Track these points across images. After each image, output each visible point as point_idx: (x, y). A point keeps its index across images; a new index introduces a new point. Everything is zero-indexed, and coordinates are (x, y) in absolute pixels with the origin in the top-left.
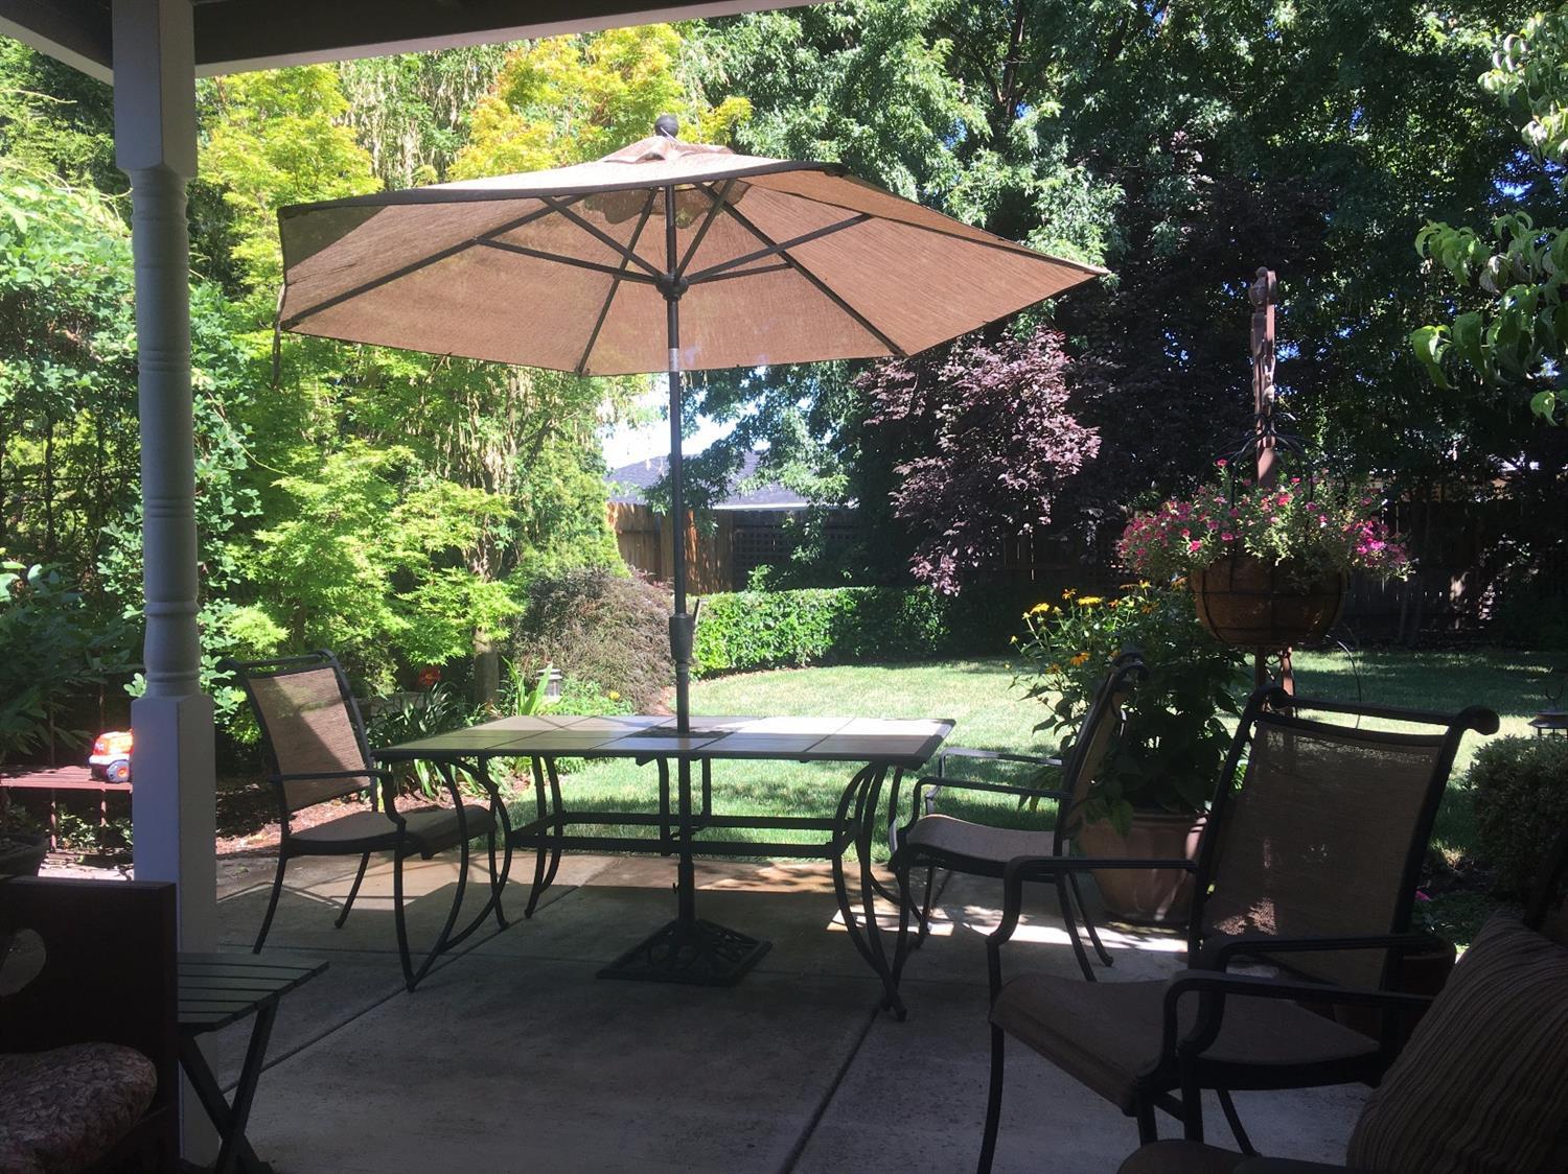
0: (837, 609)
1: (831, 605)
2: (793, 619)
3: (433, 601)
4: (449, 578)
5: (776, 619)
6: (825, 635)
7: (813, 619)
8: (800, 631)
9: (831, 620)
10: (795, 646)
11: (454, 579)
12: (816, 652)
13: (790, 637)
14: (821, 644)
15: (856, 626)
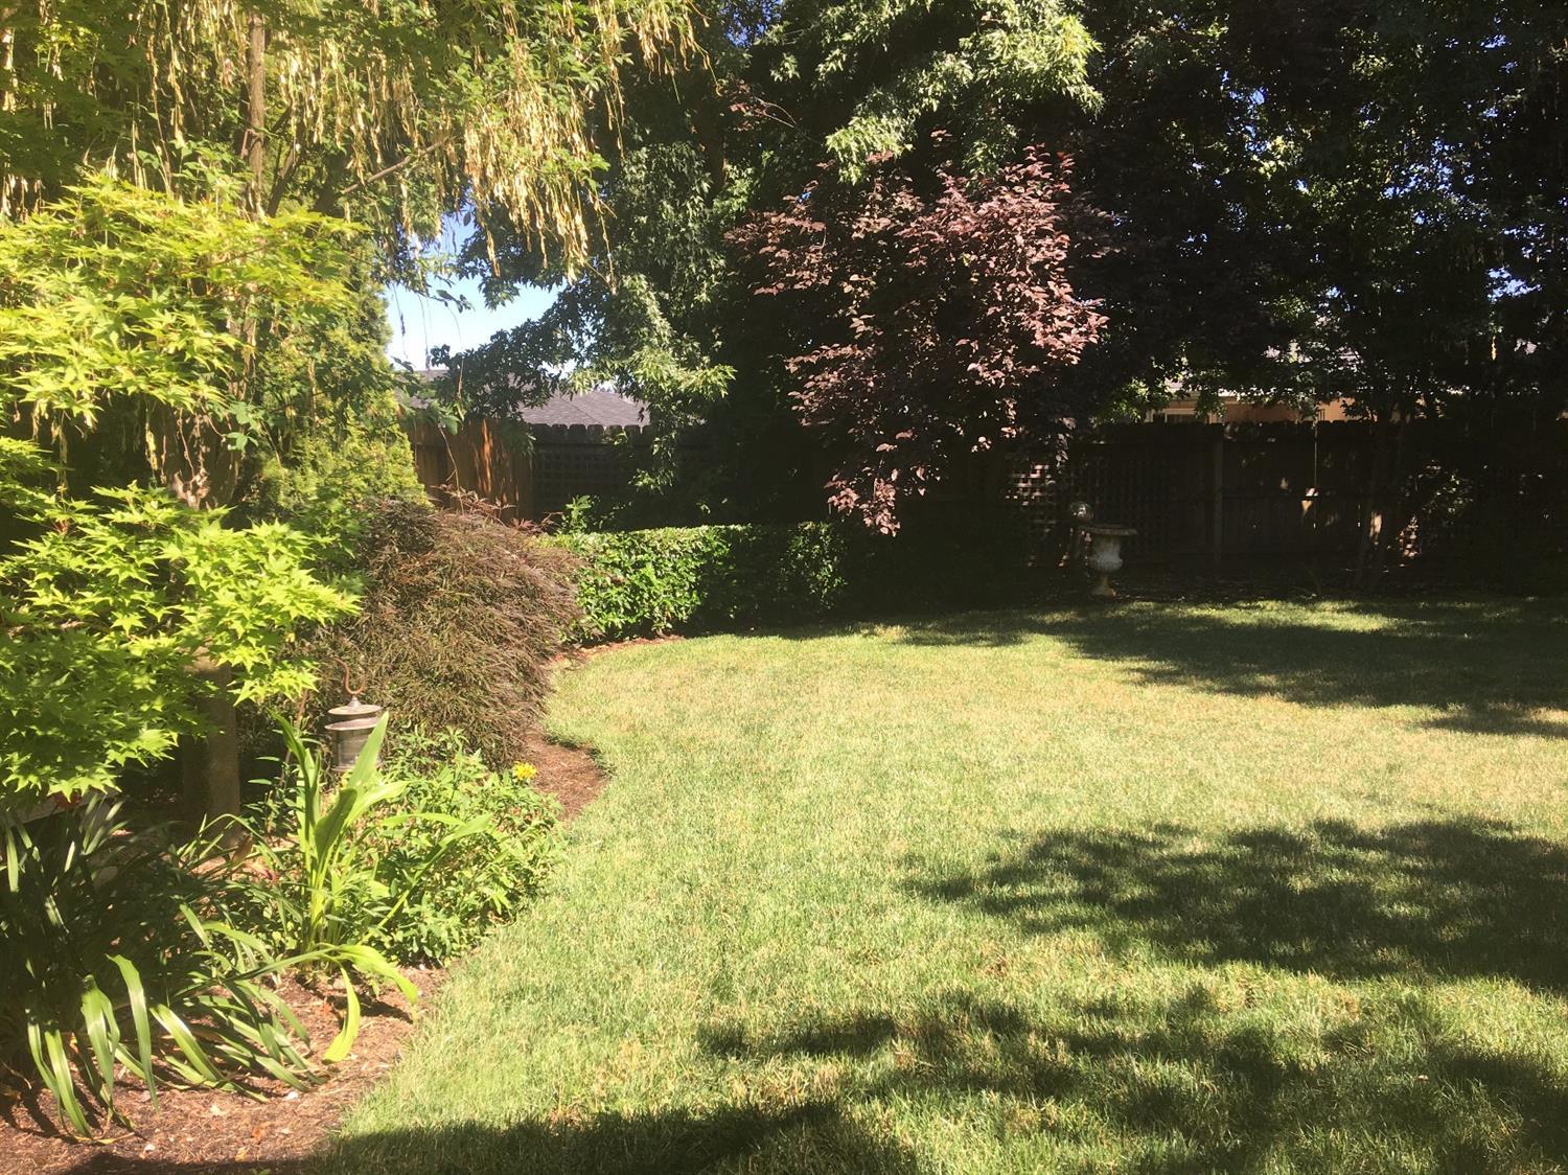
0: (704, 556)
1: (696, 550)
2: (649, 570)
3: (69, 582)
4: (117, 516)
5: (625, 571)
6: (690, 591)
7: (675, 569)
8: (659, 586)
9: (697, 571)
10: (652, 608)
11: (134, 517)
12: (680, 616)
13: (646, 596)
14: (686, 603)
15: (730, 577)
